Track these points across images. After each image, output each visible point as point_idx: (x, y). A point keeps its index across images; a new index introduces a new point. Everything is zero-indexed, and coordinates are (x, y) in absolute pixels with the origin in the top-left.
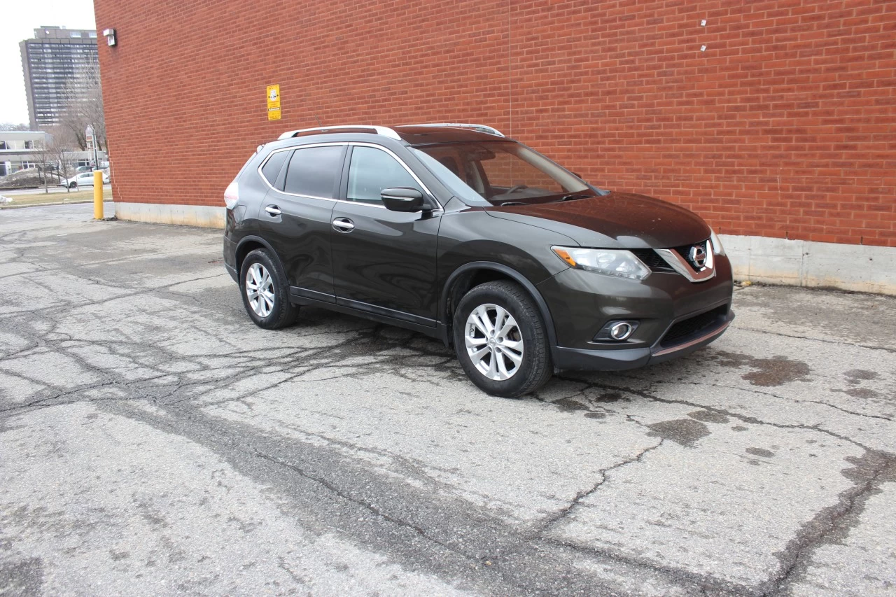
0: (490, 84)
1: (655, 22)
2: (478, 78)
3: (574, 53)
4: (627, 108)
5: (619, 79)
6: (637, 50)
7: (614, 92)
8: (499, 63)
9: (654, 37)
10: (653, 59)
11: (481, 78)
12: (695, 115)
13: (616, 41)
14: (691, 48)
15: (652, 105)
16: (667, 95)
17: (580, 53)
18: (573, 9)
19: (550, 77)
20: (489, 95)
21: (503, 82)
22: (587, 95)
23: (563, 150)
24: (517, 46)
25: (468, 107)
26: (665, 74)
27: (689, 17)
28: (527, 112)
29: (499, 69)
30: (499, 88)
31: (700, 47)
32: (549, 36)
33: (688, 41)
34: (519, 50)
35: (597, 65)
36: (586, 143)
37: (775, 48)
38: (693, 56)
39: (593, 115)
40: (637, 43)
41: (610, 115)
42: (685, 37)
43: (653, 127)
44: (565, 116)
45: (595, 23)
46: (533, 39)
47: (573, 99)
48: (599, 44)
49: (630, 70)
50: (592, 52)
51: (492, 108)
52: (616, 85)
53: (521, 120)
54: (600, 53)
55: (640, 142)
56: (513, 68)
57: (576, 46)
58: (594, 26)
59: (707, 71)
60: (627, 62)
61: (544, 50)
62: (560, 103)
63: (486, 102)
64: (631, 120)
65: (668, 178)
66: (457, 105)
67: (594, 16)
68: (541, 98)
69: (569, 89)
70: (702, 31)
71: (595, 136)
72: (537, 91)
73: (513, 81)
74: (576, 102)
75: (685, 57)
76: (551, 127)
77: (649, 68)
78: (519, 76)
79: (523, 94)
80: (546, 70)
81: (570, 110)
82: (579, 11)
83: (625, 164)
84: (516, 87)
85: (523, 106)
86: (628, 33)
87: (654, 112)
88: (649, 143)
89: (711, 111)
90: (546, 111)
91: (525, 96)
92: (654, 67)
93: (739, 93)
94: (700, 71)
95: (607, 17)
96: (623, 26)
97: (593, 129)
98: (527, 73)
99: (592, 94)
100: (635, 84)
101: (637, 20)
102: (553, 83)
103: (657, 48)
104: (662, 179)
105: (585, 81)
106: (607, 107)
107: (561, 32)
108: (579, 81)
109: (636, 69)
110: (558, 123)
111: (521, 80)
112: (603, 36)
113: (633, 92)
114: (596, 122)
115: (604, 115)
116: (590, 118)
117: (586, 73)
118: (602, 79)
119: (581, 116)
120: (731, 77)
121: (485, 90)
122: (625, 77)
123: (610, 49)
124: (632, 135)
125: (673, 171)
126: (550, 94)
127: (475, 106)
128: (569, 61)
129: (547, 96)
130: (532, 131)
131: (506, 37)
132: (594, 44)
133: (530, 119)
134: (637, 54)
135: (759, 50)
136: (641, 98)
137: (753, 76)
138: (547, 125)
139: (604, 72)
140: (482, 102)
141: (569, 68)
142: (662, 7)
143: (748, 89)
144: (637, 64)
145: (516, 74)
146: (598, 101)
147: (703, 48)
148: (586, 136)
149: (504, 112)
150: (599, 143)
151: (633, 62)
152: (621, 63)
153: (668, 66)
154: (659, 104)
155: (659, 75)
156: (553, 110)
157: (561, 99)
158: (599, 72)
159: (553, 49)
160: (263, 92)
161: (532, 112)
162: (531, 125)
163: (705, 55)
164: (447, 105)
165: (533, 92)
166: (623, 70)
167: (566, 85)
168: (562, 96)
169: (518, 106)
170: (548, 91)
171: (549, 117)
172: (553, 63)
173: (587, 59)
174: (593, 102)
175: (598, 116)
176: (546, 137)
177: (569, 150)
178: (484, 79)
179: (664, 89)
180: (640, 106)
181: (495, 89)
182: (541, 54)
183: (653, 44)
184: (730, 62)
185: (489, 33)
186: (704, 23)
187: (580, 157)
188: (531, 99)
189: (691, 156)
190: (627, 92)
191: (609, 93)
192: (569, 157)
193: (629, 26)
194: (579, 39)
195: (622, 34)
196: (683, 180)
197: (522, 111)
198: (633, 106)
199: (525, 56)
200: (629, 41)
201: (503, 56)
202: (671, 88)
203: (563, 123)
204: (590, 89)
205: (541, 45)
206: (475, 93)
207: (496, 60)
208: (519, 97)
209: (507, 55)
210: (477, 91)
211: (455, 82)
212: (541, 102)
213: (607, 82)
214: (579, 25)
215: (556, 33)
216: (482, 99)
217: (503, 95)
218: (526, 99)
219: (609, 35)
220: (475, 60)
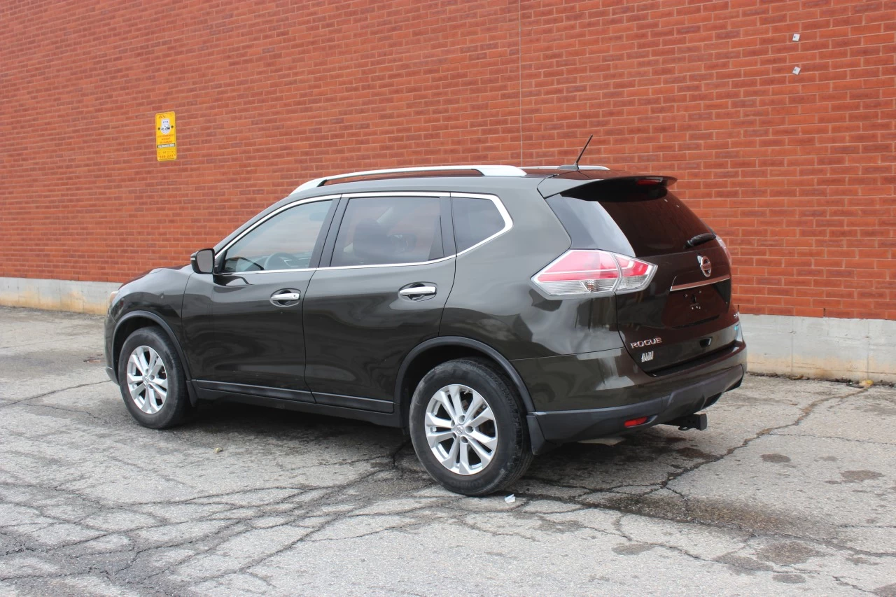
0: (492, 116)
1: (728, 36)
2: (474, 108)
3: (614, 76)
4: (689, 149)
5: (678, 111)
6: (703, 72)
7: (671, 128)
8: (505, 87)
9: (727, 56)
10: (724, 85)
11: (479, 107)
12: (786, 159)
13: (674, 60)
14: (779, 70)
15: (725, 145)
16: (746, 132)
17: (621, 75)
18: (611, 17)
19: (578, 107)
20: (490, 132)
21: (510, 113)
22: (632, 131)
24: (531, 65)
25: (460, 147)
26: (743, 104)
27: (776, 30)
28: (545, 155)
29: (504, 96)
30: (505, 122)
31: (792, 68)
32: (576, 53)
33: (774, 61)
34: (533, 71)
35: (646, 92)
38: (782, 81)
39: (641, 158)
40: (702, 64)
41: (665, 158)
42: (770, 56)
43: (726, 175)
45: (644, 36)
46: (555, 56)
47: (611, 138)
48: (649, 64)
49: (694, 98)
50: (639, 74)
51: (495, 149)
52: (674, 119)
54: (651, 77)
55: (709, 195)
56: (525, 95)
57: (616, 67)
58: (642, 41)
59: (802, 100)
60: (689, 88)
61: (569, 72)
63: (485, 141)
64: (695, 166)
65: (750, 243)
66: (442, 144)
67: (640, 27)
68: (566, 136)
69: (606, 123)
70: (794, 48)
72: (561, 127)
73: (525, 112)
74: (616, 142)
75: (772, 82)
77: (720, 96)
78: (533, 106)
79: (538, 129)
80: (574, 99)
81: (611, 152)
82: (620, 21)
84: (530, 120)
85: (540, 146)
86: (689, 49)
87: (728, 155)
88: (721, 196)
89: (809, 153)
90: (573, 153)
91: (543, 132)
92: (728, 96)
93: (848, 129)
94: (793, 100)
95: (659, 29)
96: (682, 41)
98: (545, 102)
99: (639, 130)
100: (701, 117)
101: (703, 33)
102: (582, 116)
103: (731, 69)
104: (740, 244)
105: (629, 113)
106: (661, 148)
107: (595, 47)
108: (620, 113)
109: (702, 98)
111: (537, 111)
112: (655, 54)
113: (697, 127)
114: (646, 168)
115: (657, 159)
116: (636, 163)
117: (631, 103)
118: (653, 111)
119: (624, 160)
120: (835, 108)
121: (485, 124)
122: (686, 109)
123: (665, 71)
124: (697, 186)
125: (756, 233)
126: (578, 130)
127: (469, 146)
129: (575, 133)
131: (514, 54)
134: (703, 77)
135: (875, 73)
136: (710, 136)
137: (866, 107)
139: (657, 101)
140: (479, 141)
141: (605, 96)
142: (737, 16)
143: (861, 124)
144: (703, 91)
145: (530, 103)
146: (649, 140)
147: (797, 71)
149: (512, 154)
151: (697, 88)
152: (680, 89)
153: (747, 94)
154: (735, 144)
155: (735, 105)
158: (649, 102)
159: (584, 70)
160: (149, 122)
163: (798, 79)
164: (428, 145)
165: (554, 128)
166: (683, 99)
167: (601, 119)
168: (596, 133)
169: (531, 146)
170: (577, 126)
172: (584, 89)
173: (631, 84)
174: (641, 141)
178: (482, 108)
179: (743, 123)
180: (708, 147)
181: (498, 123)
182: (565, 76)
183: (725, 65)
184: (835, 88)
185: (489, 47)
186: (796, 37)
188: (551, 137)
189: (781, 213)
190: (689, 127)
191: (663, 129)
193: (691, 41)
194: (620, 58)
195: (681, 51)
196: (771, 245)
197: (537, 153)
198: (698, 147)
199: (542, 78)
200: (691, 60)
201: (510, 79)
202: (752, 123)
204: (636, 124)
205: (566, 65)
206: (469, 129)
207: (500, 84)
208: (534, 134)
209: (517, 78)
210: (472, 125)
211: (440, 113)
212: (565, 141)
213: (661, 115)
214: (620, 38)
215: (588, 48)
216: (480, 136)
217: (510, 131)
218: (543, 137)
219: (663, 53)
220: (470, 83)
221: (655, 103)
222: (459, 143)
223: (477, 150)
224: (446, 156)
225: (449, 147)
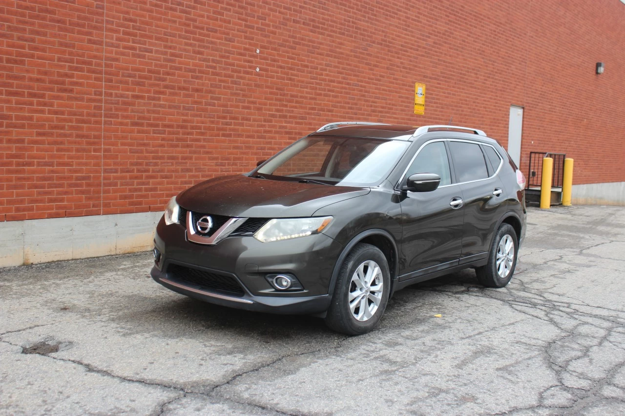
0: (78, 55)
1: (230, 40)
2: (61, 44)
3: (170, 48)
4: (210, 105)
5: (205, 80)
6: (218, 59)
7: (201, 90)
8: (91, 34)
9: (229, 52)
10: (228, 69)
11: (66, 45)
12: (252, 117)
13: (204, 47)
14: (250, 67)
17: (175, 48)
18: (170, 5)
19: (147, 64)
20: (76, 69)
21: (95, 57)
22: (180, 88)
23: (157, 139)
24: (113, 22)
25: (46, 78)
26: (236, 83)
27: (250, 44)
28: (122, 96)
29: (90, 41)
30: (90, 63)
31: (255, 68)
32: (147, 23)
33: (249, 61)
34: (114, 27)
35: (189, 64)
36: (178, 133)
37: (290, 79)
38: (251, 73)
39: (184, 107)
40: (218, 53)
42: (247, 58)
43: (227, 124)
44: (160, 106)
45: (189, 25)
46: (131, 20)
47: (168, 91)
48: (191, 45)
49: (213, 74)
50: (185, 50)
51: (81, 84)
52: (203, 84)
53: (116, 104)
54: (192, 54)
55: (218, 135)
56: (107, 44)
57: (172, 42)
58: (188, 28)
59: (259, 86)
60: (211, 67)
61: (142, 36)
62: (156, 92)
63: (72, 76)
64: (212, 116)
65: (236, 165)
66: (28, 71)
67: (187, 19)
68: (138, 84)
69: (164, 80)
70: (255, 56)
71: (186, 127)
72: (134, 76)
73: (107, 59)
74: (171, 94)
75: (248, 73)
76: (146, 115)
77: (226, 76)
78: (114, 55)
79: (117, 75)
80: (144, 57)
81: (166, 100)
82: (175, 10)
83: (208, 153)
84: (111, 66)
85: (118, 88)
86: (212, 43)
87: (228, 112)
88: (224, 136)
89: (260, 116)
90: (142, 97)
91: (120, 78)
92: (229, 76)
94: (256, 85)
95: (197, 24)
96: (208, 36)
97: (184, 121)
98: (123, 54)
99: (184, 89)
100: (216, 86)
101: (218, 35)
102: (150, 71)
103: (231, 61)
104: (232, 165)
105: (179, 76)
106: (196, 102)
107: (159, 23)
108: (173, 74)
109: (218, 74)
110: (154, 112)
111: (117, 60)
112: (194, 39)
113: (214, 93)
114: (187, 115)
116: (181, 110)
117: (180, 69)
118: (192, 77)
119: (175, 107)
120: (271, 93)
121: (72, 61)
122: (210, 80)
123: (199, 53)
124: (213, 129)
125: (239, 159)
126: (147, 81)
127: (56, 78)
128: (165, 53)
129: (144, 82)
130: (127, 117)
131: (100, 8)
132: (186, 44)
133: (124, 103)
134: (218, 62)
135: (283, 79)
136: (219, 99)
137: (281, 95)
138: (143, 112)
140: (66, 75)
141: (165, 60)
142: (234, 30)
144: (218, 70)
145: (111, 52)
146: (189, 96)
147: (258, 70)
148: (178, 126)
149: (95, 91)
150: (188, 134)
151: (215, 68)
152: (207, 67)
153: (237, 77)
154: (232, 106)
155: (232, 83)
156: (149, 98)
157: (157, 89)
158: (190, 71)
159: (151, 37)
161: (127, 97)
162: (126, 110)
163: (257, 74)
164: (11, 69)
165: (130, 76)
166: (208, 73)
167: (161, 76)
168: (158, 85)
169: (112, 87)
170: (145, 78)
171: (145, 104)
172: (151, 51)
173: (180, 56)
174: (185, 96)
175: (188, 110)
176: (142, 125)
177: (163, 139)
178: (69, 47)
179: (235, 94)
181: (84, 63)
182: (138, 38)
183: (228, 57)
184: (271, 83)
186: (258, 51)
187: (172, 146)
188: (127, 83)
189: (249, 148)
190: (210, 92)
191: (197, 90)
192: (162, 146)
193: (213, 37)
194: (174, 35)
195: (208, 42)
196: (245, 166)
197: (116, 94)
198: (214, 105)
199: (121, 35)
200: (213, 49)
201: (95, 28)
202: (238, 95)
203: (158, 113)
204: (183, 84)
205: (139, 30)
206: (56, 62)
207: (86, 30)
208: (114, 78)
209: (101, 29)
210: (59, 60)
211: (26, 41)
212: (137, 87)
213: (197, 81)
214: (175, 22)
215: (155, 22)
216: (67, 71)
217: (94, 72)
218: (121, 82)
219: (199, 40)
220: (59, 21)
221: (193, 72)
222: (46, 73)
223: (63, 83)
224: (31, 83)
225: (35, 76)
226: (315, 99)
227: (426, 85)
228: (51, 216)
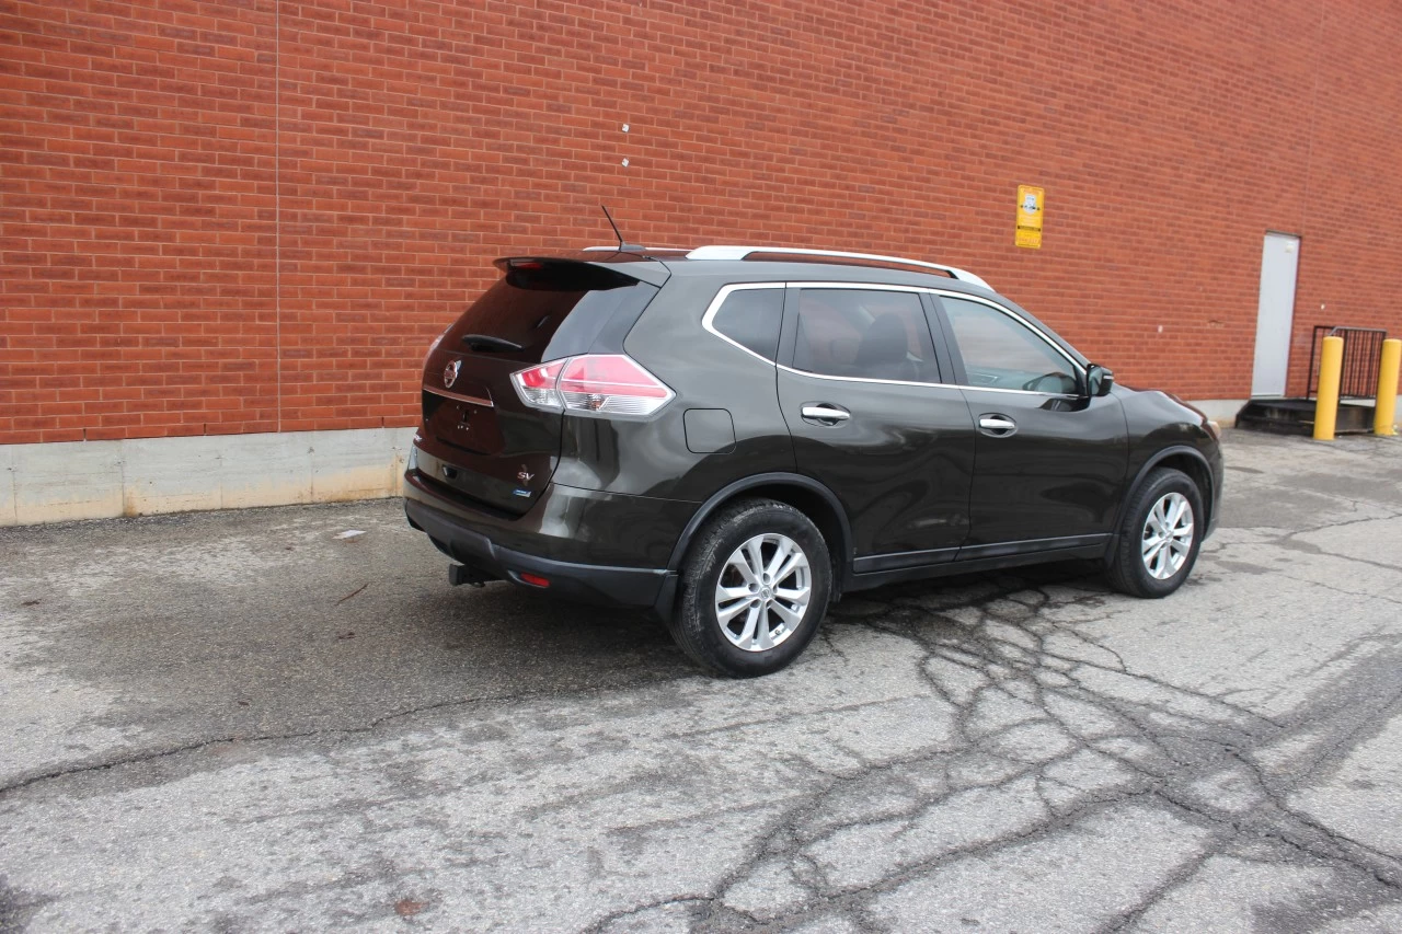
0: (222, 148)
1: (559, 109)
2: (187, 130)
3: (422, 127)
4: (514, 232)
5: (503, 186)
6: (532, 144)
7: (493, 205)
8: (248, 109)
9: (557, 131)
10: (555, 163)
11: (197, 132)
13: (499, 123)
14: (608, 159)
15: (554, 232)
16: (575, 220)
17: (432, 128)
18: (420, 49)
19: (370, 159)
20: (219, 173)
21: (258, 150)
22: (445, 202)
23: (397, 295)
24: (295, 86)
25: (158, 191)
26: (574, 189)
27: (607, 115)
28: (317, 219)
29: (246, 122)
30: (249, 162)
31: (621, 159)
32: (370, 85)
33: (604, 148)
34: (299, 94)
35: (464, 156)
36: (443, 284)
37: (705, 180)
38: (611, 170)
39: (455, 238)
40: (531, 134)
41: (486, 240)
42: (601, 141)
44: (402, 235)
45: (463, 84)
46: (334, 80)
47: (418, 207)
48: (468, 121)
49: (521, 173)
50: (455, 131)
51: (231, 200)
52: (498, 193)
53: (304, 233)
54: (471, 137)
56: (283, 126)
57: (425, 116)
58: (461, 90)
59: (629, 194)
60: (516, 160)
61: (358, 108)
62: (391, 210)
63: (211, 186)
66: (119, 179)
67: (459, 72)
68: (352, 195)
69: (410, 187)
70: (621, 138)
71: (460, 273)
72: (344, 182)
73: (283, 152)
74: (425, 212)
75: (602, 169)
76: (371, 251)
77: (550, 176)
78: (298, 146)
79: (307, 180)
80: (364, 146)
81: (416, 224)
82: (433, 57)
84: (293, 165)
85: (309, 204)
86: (518, 115)
90: (363, 220)
91: (313, 186)
92: (559, 176)
93: (667, 229)
94: (621, 193)
95: (483, 81)
96: (509, 102)
97: (455, 261)
98: (318, 143)
99: (454, 202)
100: (528, 196)
101: (533, 100)
102: (376, 172)
103: (561, 147)
105: (442, 179)
106: (482, 227)
107: (396, 82)
108: (431, 176)
109: (531, 174)
110: (387, 246)
111: (306, 154)
112: (476, 110)
113: (525, 208)
114: (462, 250)
115: (476, 239)
116: (449, 242)
117: (445, 166)
118: (473, 180)
119: (435, 237)
120: (657, 207)
121: (210, 159)
122: (512, 184)
123: (487, 135)
126: (370, 191)
127: (177, 190)
128: (412, 138)
129: (365, 193)
130: (329, 257)
131: (268, 62)
132: (459, 120)
133: (322, 231)
134: (532, 151)
135: (688, 179)
136: (536, 219)
137: (682, 210)
138: (364, 246)
139: (478, 168)
140: (199, 185)
141: (410, 150)
142: (570, 90)
143: (677, 225)
144: (531, 167)
145: (294, 140)
146: (467, 215)
147: (625, 163)
148: (442, 272)
149: (259, 212)
150: (466, 285)
151: (525, 162)
152: (506, 160)
153: (577, 178)
154: (564, 232)
155: (565, 188)
156: (377, 221)
157: (394, 204)
158: (468, 168)
159: (379, 110)
161: (330, 220)
162: (327, 244)
163: (623, 171)
164: (85, 177)
165: (334, 182)
166: (509, 172)
167: (403, 180)
168: (397, 197)
169: (295, 204)
170: (367, 184)
171: (368, 233)
172: (380, 136)
173: (446, 142)
174: (457, 215)
175: (465, 241)
176: (362, 270)
177: (409, 296)
178: (204, 134)
179: (573, 210)
180: (535, 232)
181: (235, 161)
182: (351, 112)
183: (556, 142)
184: (658, 187)
185: (219, 39)
186: (626, 128)
187: (429, 308)
188: (327, 194)
190: (515, 206)
191: (485, 204)
192: (409, 307)
193: (519, 105)
194: (432, 105)
195: (507, 113)
197: (305, 215)
198: (524, 231)
199: (314, 108)
200: (519, 127)
201: (259, 97)
202: (581, 211)
203: (398, 247)
204: (451, 194)
205: (353, 97)
206: (177, 162)
207: (238, 102)
208: (300, 186)
209: (271, 98)
210: (183, 157)
211: (114, 126)
212: (350, 203)
213: (483, 187)
214: (432, 80)
215: (387, 82)
216: (199, 177)
217: (257, 176)
218: (315, 194)
219: (486, 111)
220: (180, 89)
221: (475, 171)
222: (156, 182)
223: (193, 198)
224: (128, 201)
225: (135, 187)
226: (766, 217)
227: (1046, 191)
228: (174, 433)
